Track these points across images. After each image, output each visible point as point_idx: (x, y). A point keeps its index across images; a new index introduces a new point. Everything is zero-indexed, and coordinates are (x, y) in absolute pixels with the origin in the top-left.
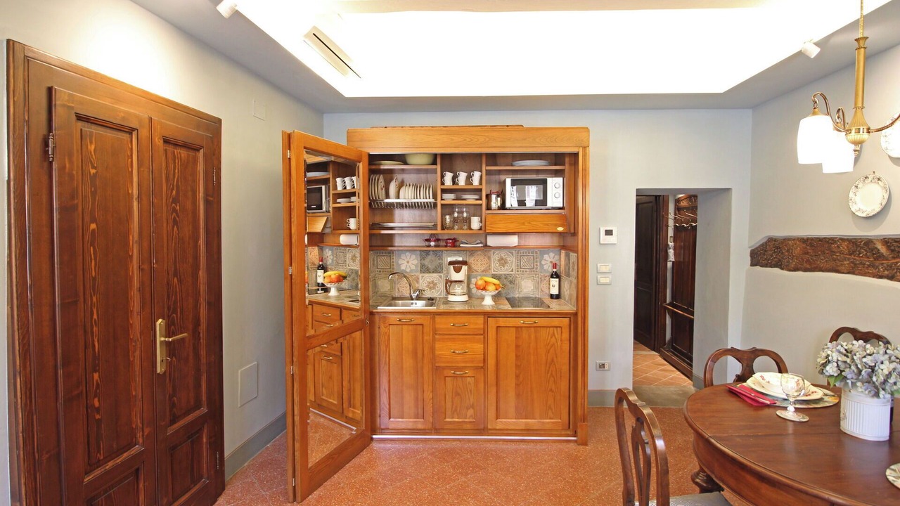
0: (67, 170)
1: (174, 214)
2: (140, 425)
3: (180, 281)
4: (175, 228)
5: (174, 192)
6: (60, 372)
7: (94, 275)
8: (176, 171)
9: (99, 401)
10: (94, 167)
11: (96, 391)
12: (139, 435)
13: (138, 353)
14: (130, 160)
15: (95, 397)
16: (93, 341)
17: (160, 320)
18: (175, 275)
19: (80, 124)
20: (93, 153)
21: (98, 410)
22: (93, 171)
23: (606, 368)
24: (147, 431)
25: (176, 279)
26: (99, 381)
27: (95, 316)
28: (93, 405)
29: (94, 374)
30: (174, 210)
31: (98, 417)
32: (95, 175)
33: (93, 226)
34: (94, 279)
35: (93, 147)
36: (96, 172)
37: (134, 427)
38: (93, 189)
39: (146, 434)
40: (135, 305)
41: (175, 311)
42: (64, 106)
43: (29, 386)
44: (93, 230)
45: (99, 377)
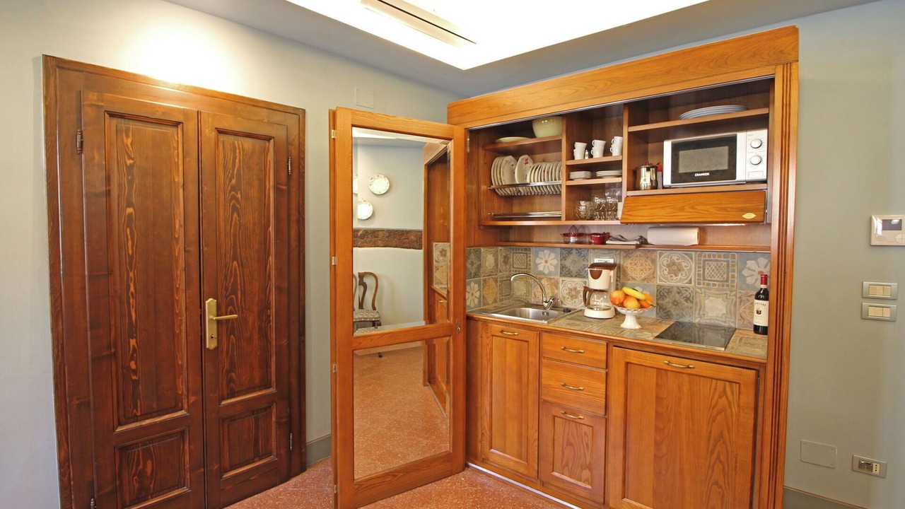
0: (96, 161)
1: (234, 201)
2: (186, 393)
3: (242, 265)
4: (235, 215)
5: (234, 181)
6: (89, 333)
7: (130, 252)
8: (237, 161)
9: (136, 364)
10: (130, 158)
11: (133, 354)
12: (185, 401)
13: (183, 327)
14: (176, 151)
15: (132, 359)
16: (129, 311)
17: (211, 299)
18: (235, 258)
19: (115, 121)
20: (129, 146)
21: (135, 372)
22: (129, 162)
23: (876, 469)
24: (192, 399)
25: (235, 263)
26: (136, 346)
27: (132, 289)
28: (129, 367)
29: (131, 340)
30: (234, 197)
31: (134, 378)
32: (132, 166)
33: (130, 210)
34: (131, 257)
35: (130, 141)
36: (134, 163)
37: (180, 393)
38: (130, 178)
39: (191, 401)
40: (180, 283)
41: (234, 292)
42: (91, 105)
43: (61, 342)
44: (130, 215)
45: (137, 342)
